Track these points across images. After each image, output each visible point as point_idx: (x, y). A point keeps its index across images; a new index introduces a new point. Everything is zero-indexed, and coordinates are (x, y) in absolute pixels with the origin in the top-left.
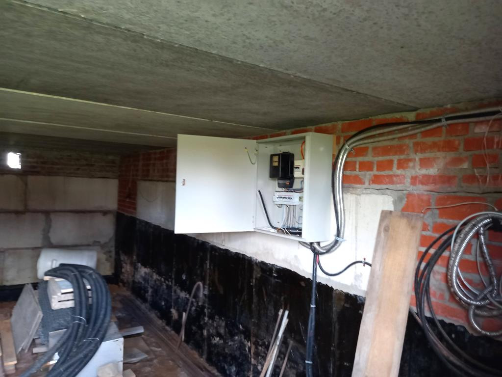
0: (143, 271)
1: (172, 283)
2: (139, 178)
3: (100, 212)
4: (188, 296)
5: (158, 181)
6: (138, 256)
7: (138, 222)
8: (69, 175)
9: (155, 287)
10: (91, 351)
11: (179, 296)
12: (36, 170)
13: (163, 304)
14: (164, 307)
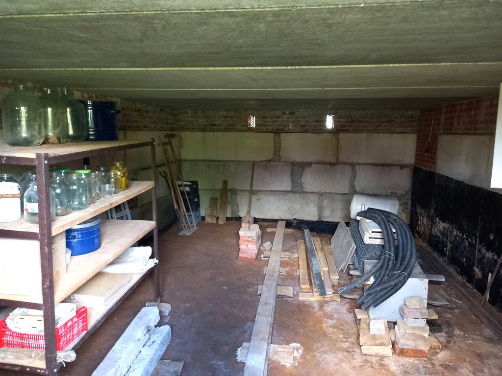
0: (441, 225)
1: (476, 241)
2: (441, 132)
3: (398, 165)
4: (495, 257)
5: (464, 134)
6: (436, 210)
7: (437, 176)
8: (373, 131)
9: (456, 243)
10: (400, 282)
11: (484, 256)
12: (346, 128)
13: (464, 260)
14: (465, 264)
